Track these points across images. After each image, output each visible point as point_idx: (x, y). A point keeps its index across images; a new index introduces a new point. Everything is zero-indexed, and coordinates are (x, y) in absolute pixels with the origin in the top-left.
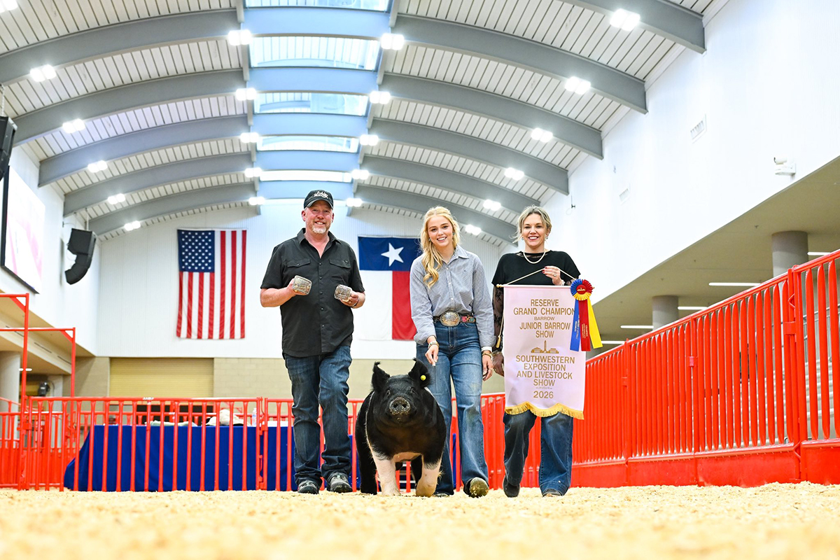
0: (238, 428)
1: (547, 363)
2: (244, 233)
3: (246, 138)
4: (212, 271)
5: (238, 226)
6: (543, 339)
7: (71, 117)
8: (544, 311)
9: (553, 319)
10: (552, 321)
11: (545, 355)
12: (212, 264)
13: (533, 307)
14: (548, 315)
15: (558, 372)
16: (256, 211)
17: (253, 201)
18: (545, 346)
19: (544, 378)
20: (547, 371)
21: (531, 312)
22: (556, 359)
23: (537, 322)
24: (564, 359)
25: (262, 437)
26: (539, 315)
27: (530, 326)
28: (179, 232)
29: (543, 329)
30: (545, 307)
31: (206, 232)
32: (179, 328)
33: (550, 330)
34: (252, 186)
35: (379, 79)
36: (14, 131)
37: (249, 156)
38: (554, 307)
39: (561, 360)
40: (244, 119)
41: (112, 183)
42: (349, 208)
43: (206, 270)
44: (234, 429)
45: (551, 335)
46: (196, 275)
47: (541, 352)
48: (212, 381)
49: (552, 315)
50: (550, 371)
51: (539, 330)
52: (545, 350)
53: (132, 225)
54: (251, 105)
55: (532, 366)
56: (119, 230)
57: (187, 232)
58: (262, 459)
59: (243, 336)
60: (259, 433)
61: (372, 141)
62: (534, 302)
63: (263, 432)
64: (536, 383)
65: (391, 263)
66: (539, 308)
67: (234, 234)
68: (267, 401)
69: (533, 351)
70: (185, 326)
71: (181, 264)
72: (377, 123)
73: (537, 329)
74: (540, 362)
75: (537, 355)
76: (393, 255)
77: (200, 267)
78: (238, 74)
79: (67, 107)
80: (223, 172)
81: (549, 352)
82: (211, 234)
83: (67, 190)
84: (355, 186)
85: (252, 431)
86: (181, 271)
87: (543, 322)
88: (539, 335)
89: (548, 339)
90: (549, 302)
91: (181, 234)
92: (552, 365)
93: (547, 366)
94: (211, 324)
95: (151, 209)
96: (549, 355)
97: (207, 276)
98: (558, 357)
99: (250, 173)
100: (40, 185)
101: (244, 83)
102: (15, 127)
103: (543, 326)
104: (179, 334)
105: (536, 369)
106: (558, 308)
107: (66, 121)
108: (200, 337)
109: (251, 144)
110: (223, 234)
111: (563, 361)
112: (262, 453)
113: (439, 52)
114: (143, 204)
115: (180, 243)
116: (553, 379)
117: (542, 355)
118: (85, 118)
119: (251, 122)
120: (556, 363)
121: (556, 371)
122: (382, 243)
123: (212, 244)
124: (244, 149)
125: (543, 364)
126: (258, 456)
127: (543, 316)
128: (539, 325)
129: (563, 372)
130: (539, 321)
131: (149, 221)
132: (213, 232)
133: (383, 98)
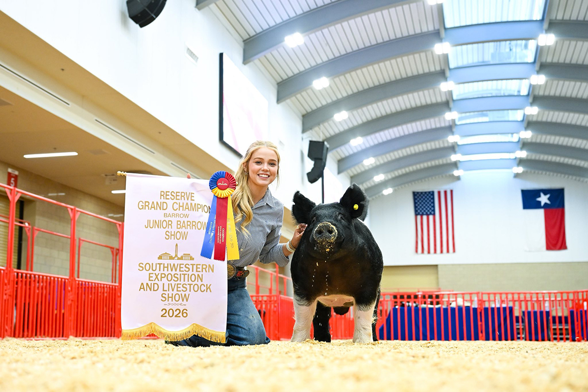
0: (468, 308)
1: (178, 272)
2: (452, 191)
3: (452, 139)
4: (434, 215)
5: (448, 187)
6: (173, 242)
7: (355, 136)
8: (176, 206)
9: (187, 216)
10: (186, 220)
11: (176, 262)
12: (434, 211)
13: (163, 200)
14: (181, 212)
15: (194, 283)
16: (458, 178)
17: (456, 173)
18: (176, 251)
19: (175, 292)
20: (179, 282)
21: (160, 206)
22: (190, 267)
23: (167, 219)
24: (200, 267)
25: (481, 313)
26: (170, 210)
27: (158, 224)
28: (414, 193)
29: (174, 229)
30: (177, 201)
31: (429, 192)
32: (417, 248)
33: (183, 230)
34: (455, 165)
35: (530, 100)
36: (327, 148)
37: (453, 148)
38: (189, 202)
39: (197, 268)
40: (450, 128)
41: (376, 169)
42: (515, 174)
43: (431, 214)
44: (466, 309)
45: (184, 236)
46: (425, 217)
47: (171, 258)
48: (437, 278)
49: (186, 212)
50: (182, 282)
51: (170, 230)
52: (176, 256)
53: (388, 191)
54: (454, 121)
55: (159, 277)
56: (380, 194)
57: (418, 193)
58: (481, 324)
59: (454, 251)
60: (479, 311)
61: (527, 135)
62: (164, 194)
63: (481, 310)
64: (164, 298)
65: (542, 204)
66: (170, 202)
67: (445, 192)
68: (482, 294)
69: (160, 258)
70: (420, 246)
71: (416, 211)
72: (529, 124)
73: (167, 229)
74: (170, 271)
75: (166, 262)
76: (544, 199)
77: (427, 213)
78: (446, 104)
79: (353, 131)
80: (438, 158)
81: (181, 258)
82: (432, 193)
83: (352, 174)
84: (518, 161)
85: (475, 310)
86: (416, 215)
87: (174, 220)
88: (169, 236)
89: (181, 243)
90: (184, 195)
91: (415, 194)
92: (184, 275)
93: (179, 277)
94: (435, 245)
95: (397, 182)
96: (180, 262)
97: (431, 217)
98: (193, 265)
99: (454, 158)
100: (339, 173)
101: (450, 109)
102: (328, 146)
103: (174, 225)
104: (417, 251)
105: (164, 280)
106: (193, 203)
107: (352, 139)
108: (429, 252)
109: (455, 142)
110: (439, 193)
111: (200, 270)
112: (481, 321)
113: (567, 83)
114: (393, 179)
115: (415, 199)
116: (187, 293)
117: (172, 262)
118: (362, 136)
119: (454, 130)
120: (190, 273)
121: (190, 282)
122: (537, 193)
123: (433, 199)
124: (450, 145)
125: (173, 272)
126: (479, 323)
127: (176, 212)
128: (169, 224)
129: (200, 283)
130: (169, 218)
131: (396, 188)
132: (433, 192)
133: (533, 111)
